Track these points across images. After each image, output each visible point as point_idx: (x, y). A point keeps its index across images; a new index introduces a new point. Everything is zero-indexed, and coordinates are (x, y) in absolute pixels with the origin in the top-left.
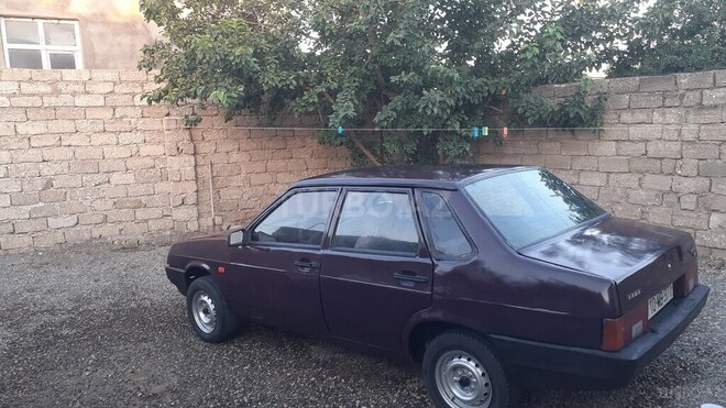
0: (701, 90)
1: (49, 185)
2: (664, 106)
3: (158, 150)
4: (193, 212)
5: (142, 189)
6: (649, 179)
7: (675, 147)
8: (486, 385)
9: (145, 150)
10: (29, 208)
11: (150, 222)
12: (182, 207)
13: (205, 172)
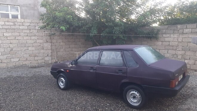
0: (183, 29)
1: (12, 50)
2: (174, 33)
3: (41, 41)
4: (50, 58)
5: (37, 51)
6: (170, 51)
7: (177, 43)
8: (140, 98)
9: (38, 41)
10: (6, 56)
11: (39, 61)
12: (47, 57)
13: (54, 47)
